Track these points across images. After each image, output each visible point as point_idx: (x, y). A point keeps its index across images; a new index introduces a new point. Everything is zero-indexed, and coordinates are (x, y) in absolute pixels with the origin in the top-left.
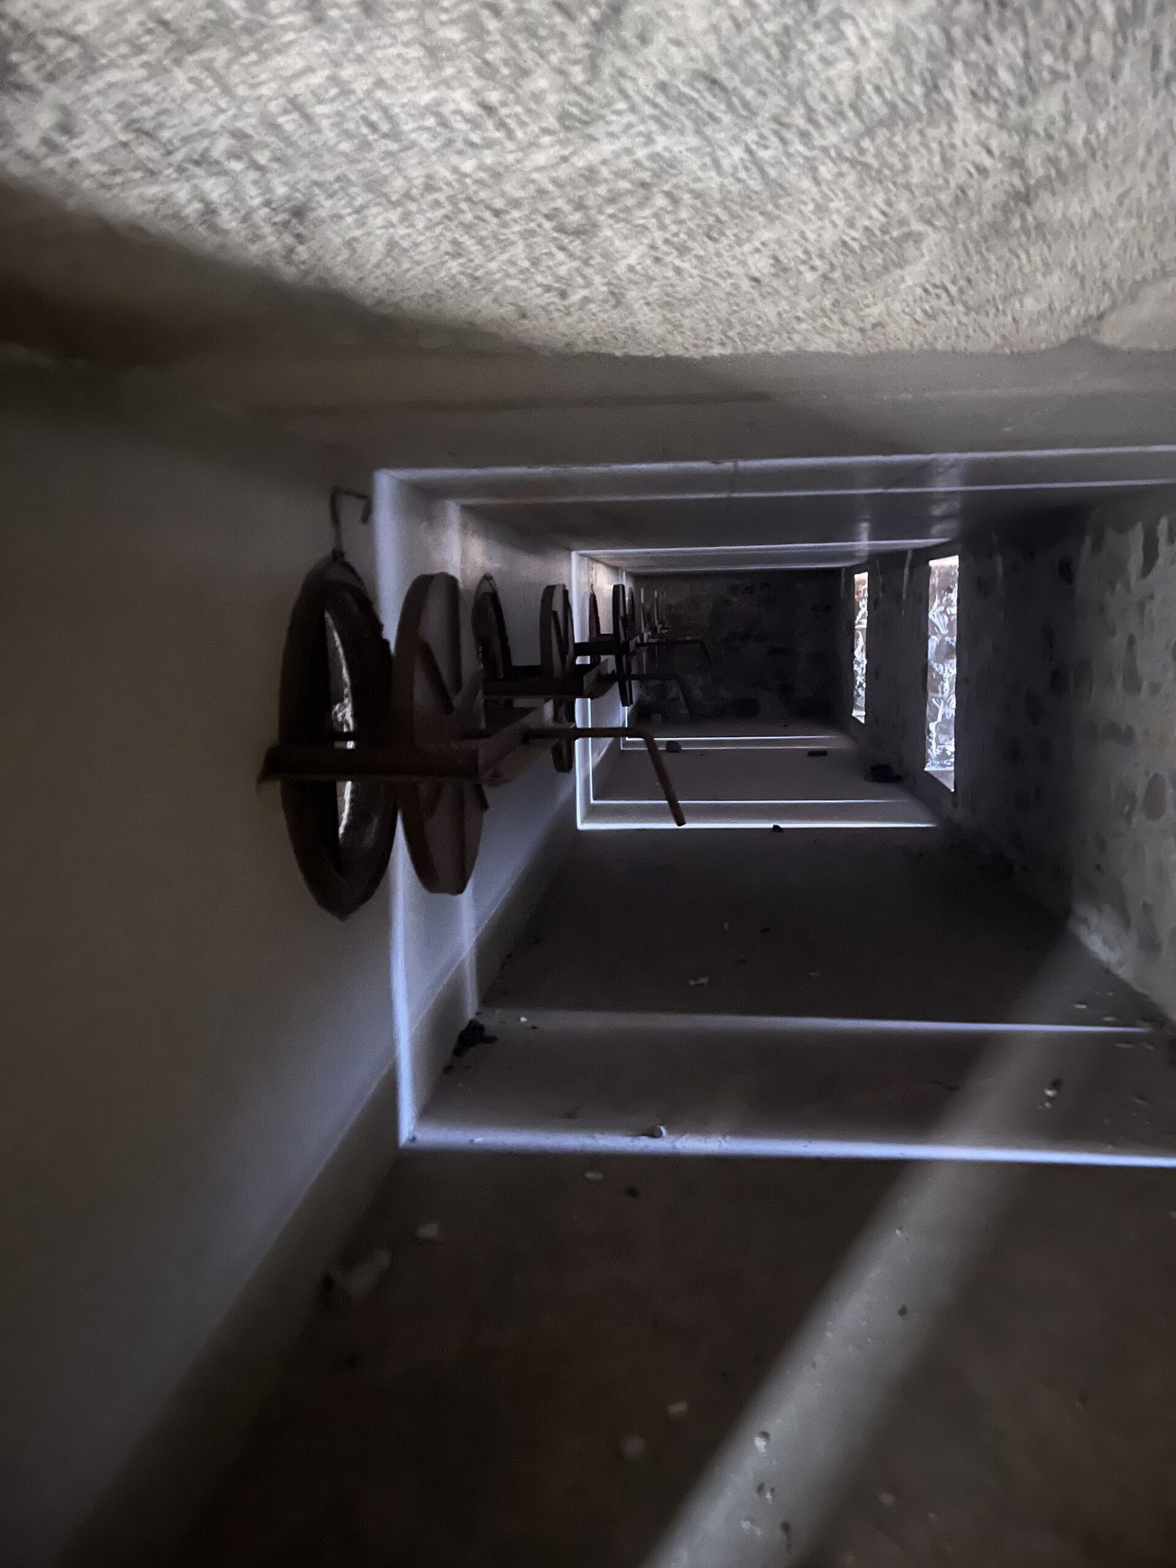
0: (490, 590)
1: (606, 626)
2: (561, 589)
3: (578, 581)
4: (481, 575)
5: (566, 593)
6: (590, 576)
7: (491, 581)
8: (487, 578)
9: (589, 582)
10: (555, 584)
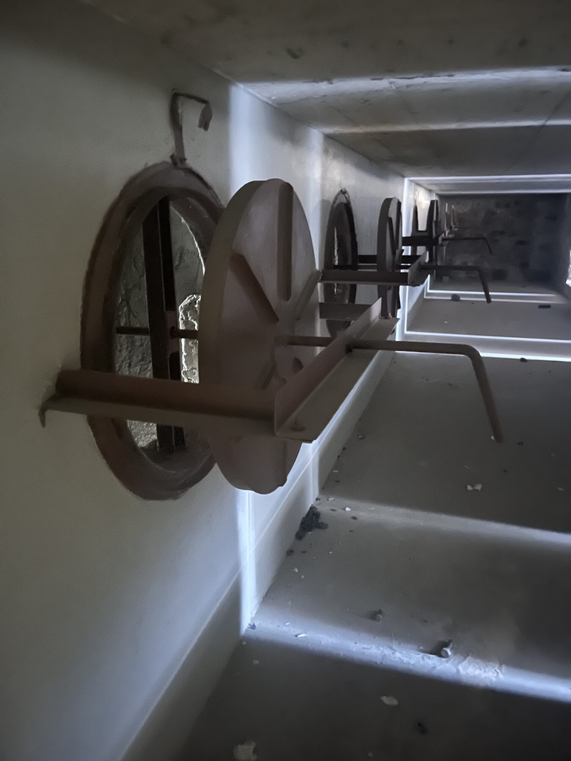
0: (345, 201)
1: (422, 226)
2: (396, 202)
3: (408, 198)
4: (338, 190)
5: (399, 204)
6: (414, 194)
7: (346, 195)
8: (343, 192)
9: (414, 198)
10: (391, 197)
